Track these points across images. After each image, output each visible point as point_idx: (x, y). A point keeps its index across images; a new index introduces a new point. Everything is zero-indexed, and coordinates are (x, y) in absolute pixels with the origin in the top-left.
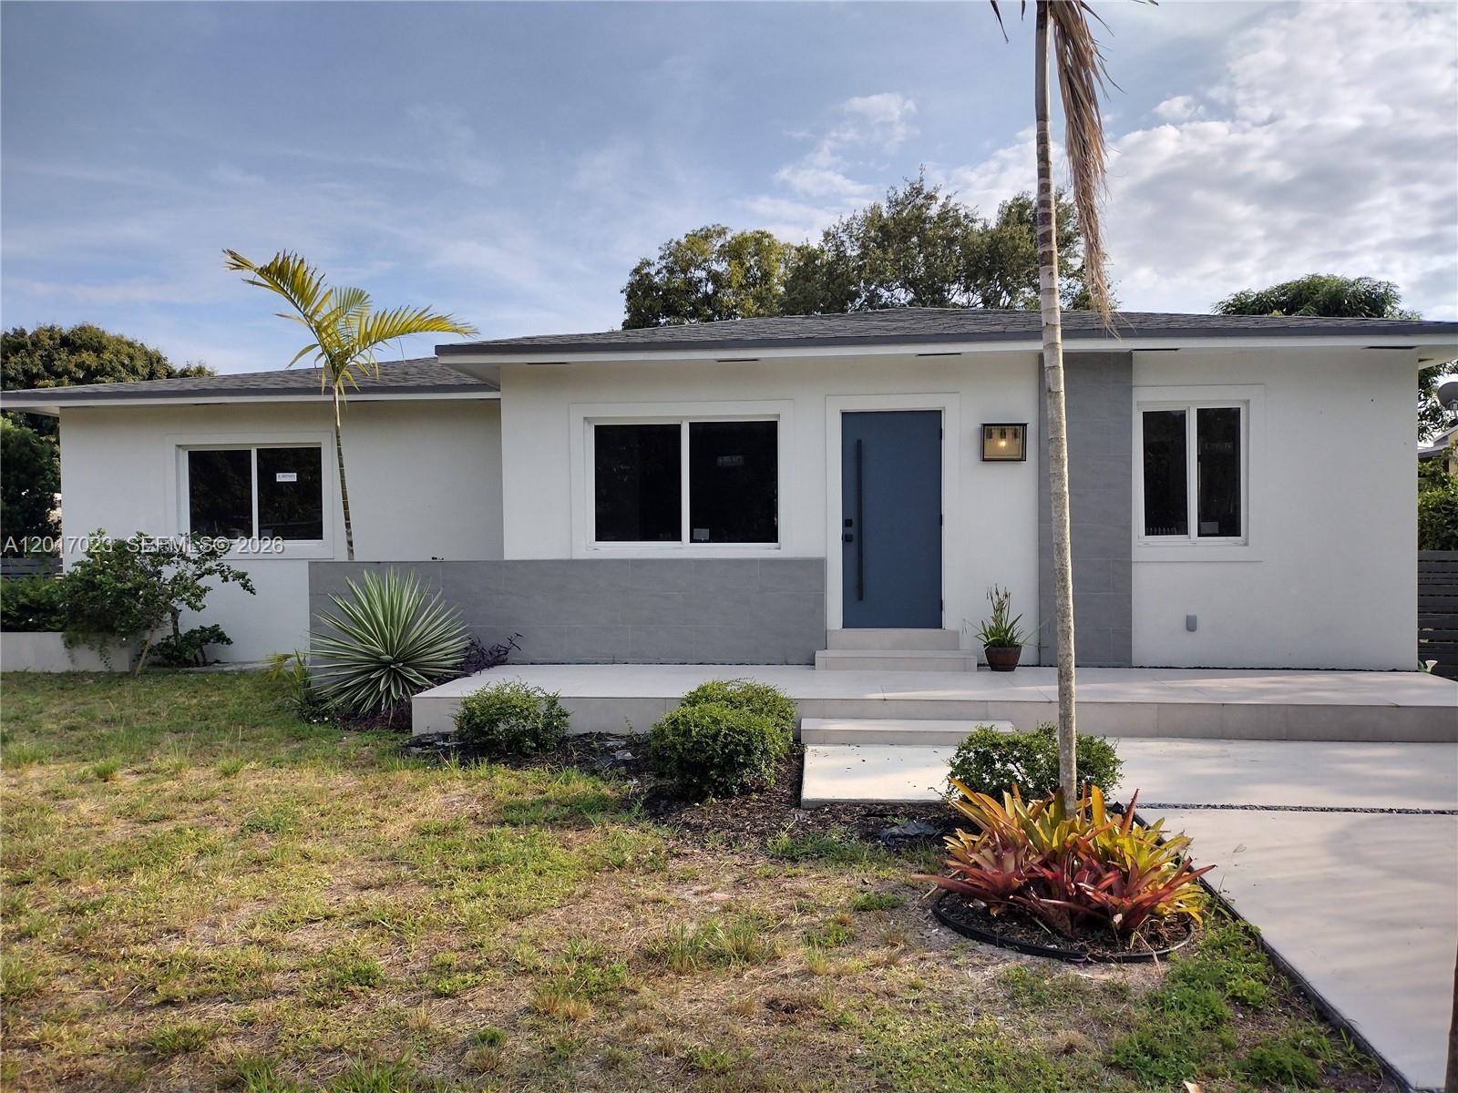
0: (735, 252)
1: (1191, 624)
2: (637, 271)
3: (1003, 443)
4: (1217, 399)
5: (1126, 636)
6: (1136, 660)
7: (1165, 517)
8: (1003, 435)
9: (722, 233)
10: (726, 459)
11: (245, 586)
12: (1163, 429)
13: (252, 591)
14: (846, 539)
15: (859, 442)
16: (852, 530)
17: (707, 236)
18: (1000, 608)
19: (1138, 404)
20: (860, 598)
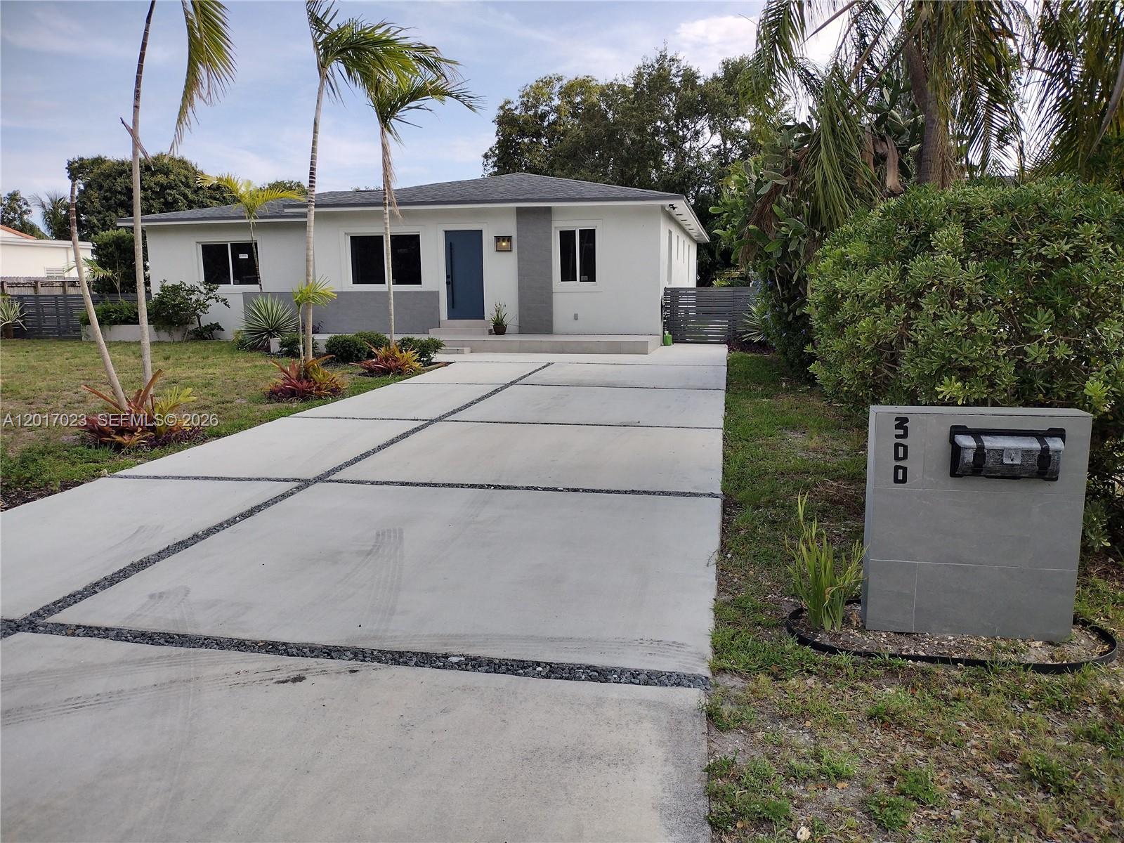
0: (567, 92)
1: (576, 318)
2: (502, 108)
3: (504, 244)
4: (587, 225)
5: (550, 322)
6: (554, 332)
7: (567, 275)
8: (504, 241)
9: (559, 79)
10: (401, 250)
11: (225, 304)
12: (567, 237)
13: (228, 306)
14: (448, 283)
15: (451, 243)
16: (450, 280)
17: (548, 83)
18: (498, 311)
19: (555, 228)
20: (453, 307)
